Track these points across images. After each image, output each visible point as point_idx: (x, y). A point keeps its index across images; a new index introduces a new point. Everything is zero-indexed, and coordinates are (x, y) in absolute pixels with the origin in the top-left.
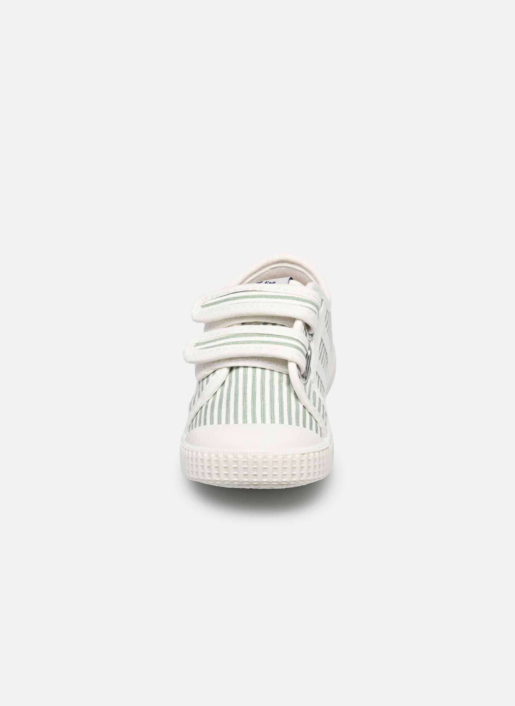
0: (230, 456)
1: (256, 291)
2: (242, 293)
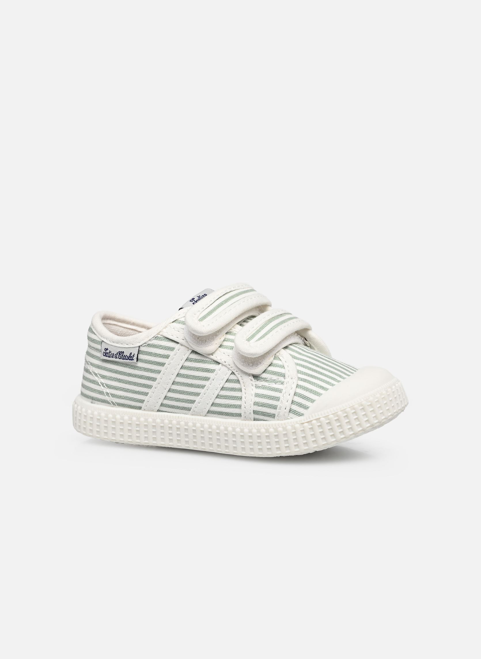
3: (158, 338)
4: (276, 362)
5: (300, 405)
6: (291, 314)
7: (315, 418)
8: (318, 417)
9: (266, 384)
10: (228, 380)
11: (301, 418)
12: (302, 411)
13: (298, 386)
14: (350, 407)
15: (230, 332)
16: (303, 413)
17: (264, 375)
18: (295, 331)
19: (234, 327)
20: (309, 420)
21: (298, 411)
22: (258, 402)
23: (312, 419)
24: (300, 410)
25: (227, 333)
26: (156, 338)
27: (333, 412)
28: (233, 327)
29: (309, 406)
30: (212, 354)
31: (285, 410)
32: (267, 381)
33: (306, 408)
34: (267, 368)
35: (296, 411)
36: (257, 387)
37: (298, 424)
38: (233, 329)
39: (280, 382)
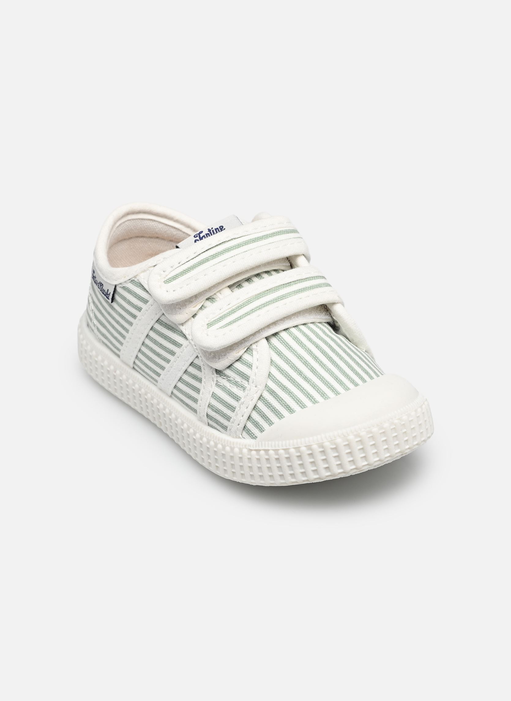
0: (375, 430)
1: (235, 239)
2: (220, 246)
3: (134, 282)
4: (246, 357)
5: (256, 424)
6: (323, 277)
7: (264, 448)
8: (267, 448)
9: (227, 385)
10: (193, 363)
11: (253, 441)
12: (256, 432)
13: (261, 398)
14: (306, 446)
15: (213, 298)
16: (256, 436)
17: (228, 372)
18: (318, 304)
19: (222, 292)
20: (257, 448)
21: (253, 432)
22: (213, 405)
23: (260, 448)
24: (255, 431)
25: (207, 299)
26: (132, 281)
27: (285, 448)
28: (219, 291)
29: (265, 428)
30: (182, 324)
31: (238, 426)
32: (229, 381)
33: (262, 430)
34: (233, 363)
35: (250, 430)
36: (218, 385)
37: (247, 448)
38: (218, 294)
39: (242, 387)
